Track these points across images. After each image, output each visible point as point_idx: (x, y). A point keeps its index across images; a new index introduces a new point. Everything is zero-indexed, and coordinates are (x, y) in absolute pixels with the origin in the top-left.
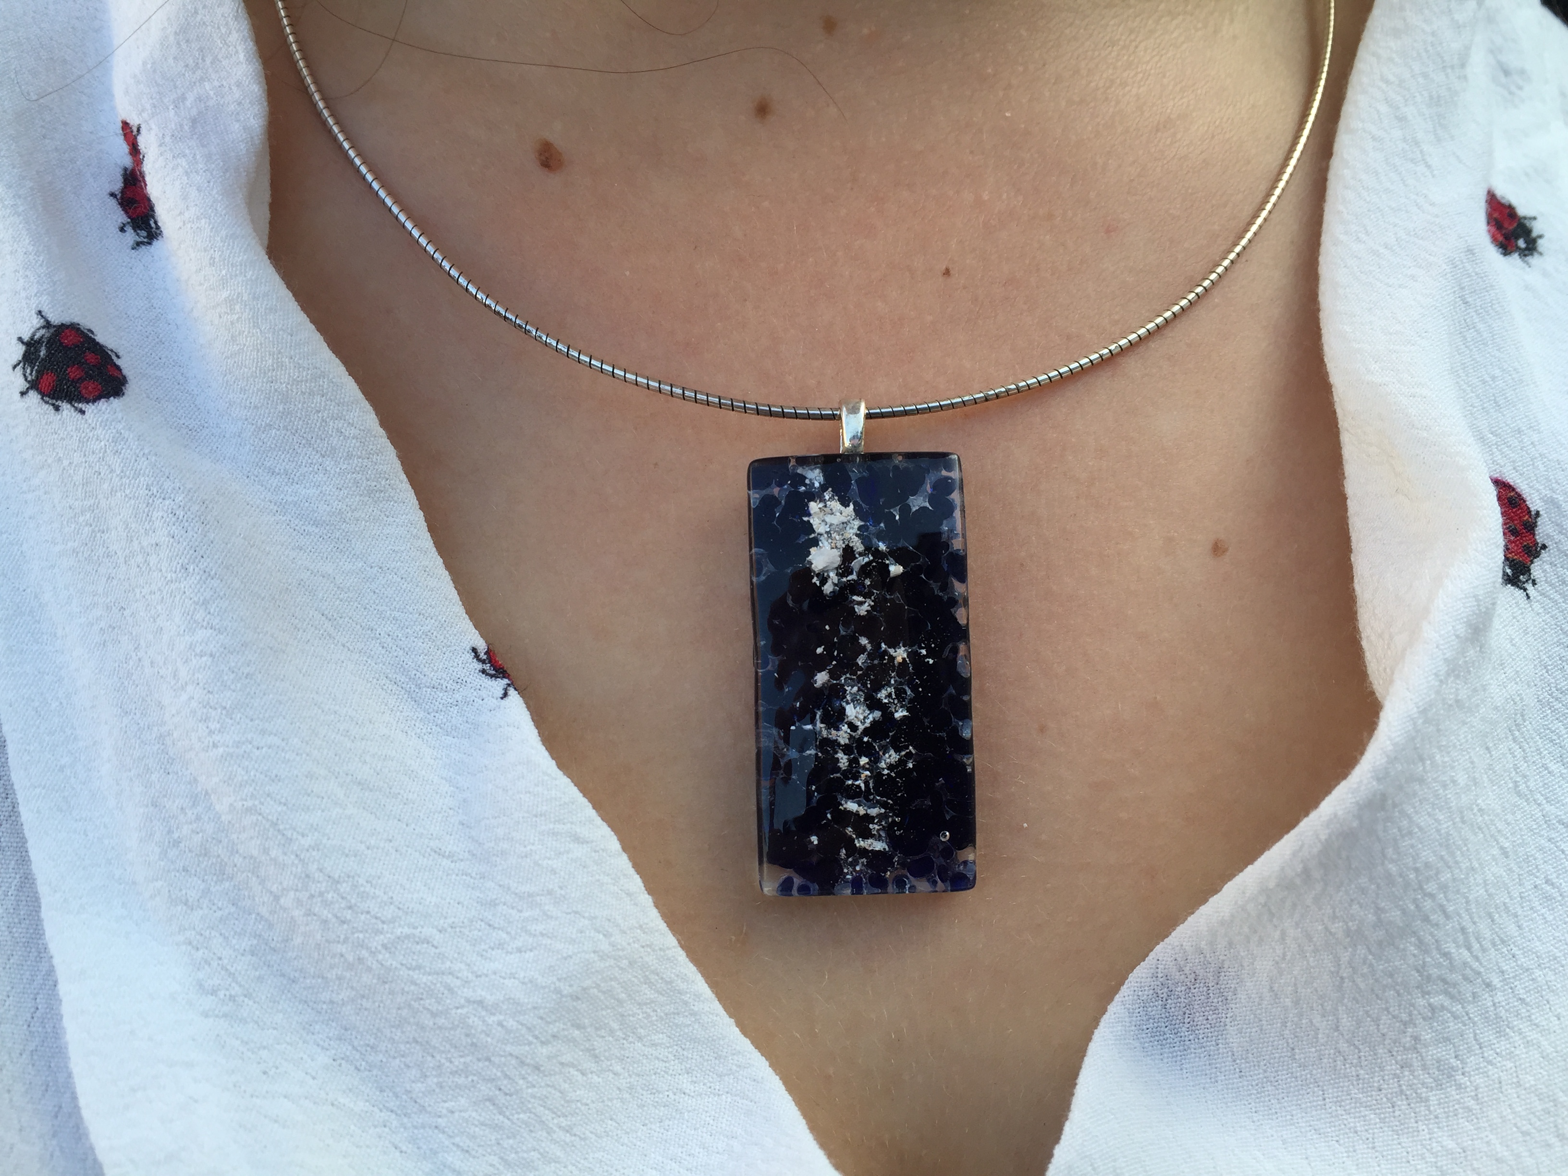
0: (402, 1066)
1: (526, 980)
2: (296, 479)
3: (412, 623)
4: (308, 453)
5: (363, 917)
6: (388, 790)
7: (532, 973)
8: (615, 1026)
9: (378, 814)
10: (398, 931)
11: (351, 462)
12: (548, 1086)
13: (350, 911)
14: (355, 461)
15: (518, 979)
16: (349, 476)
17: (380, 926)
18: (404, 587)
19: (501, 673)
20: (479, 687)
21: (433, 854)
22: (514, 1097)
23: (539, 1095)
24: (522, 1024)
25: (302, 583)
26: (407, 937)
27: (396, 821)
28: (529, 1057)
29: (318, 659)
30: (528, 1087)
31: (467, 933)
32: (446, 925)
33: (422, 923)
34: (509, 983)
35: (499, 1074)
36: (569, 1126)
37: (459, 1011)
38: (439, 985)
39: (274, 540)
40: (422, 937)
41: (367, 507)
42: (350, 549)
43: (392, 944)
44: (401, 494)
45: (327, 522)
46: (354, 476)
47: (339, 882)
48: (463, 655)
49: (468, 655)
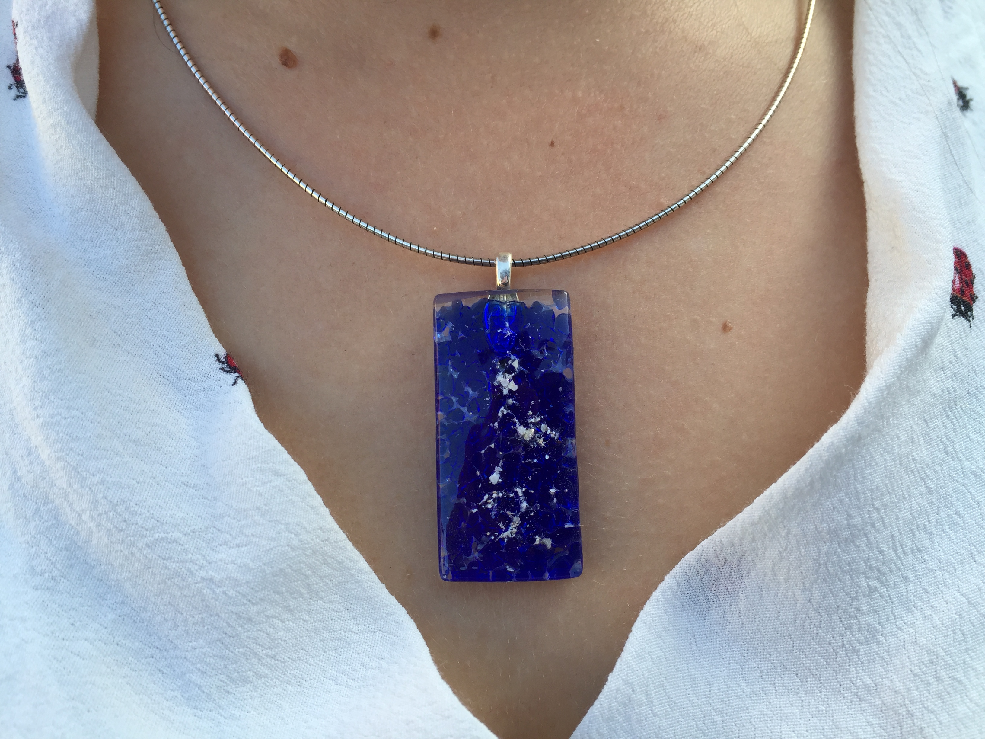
0: (162, 620)
1: (242, 565)
3: (175, 338)
5: (133, 527)
6: (154, 445)
7: (246, 560)
8: (304, 591)
9: (146, 461)
10: (156, 535)
12: (258, 630)
13: (125, 523)
15: (237, 564)
17: (145, 533)
18: (170, 315)
19: (234, 369)
20: (218, 379)
21: (183, 485)
22: (236, 638)
23: (252, 636)
24: (239, 593)
25: (101, 311)
26: (163, 539)
27: (158, 465)
28: (245, 613)
29: (111, 360)
30: (244, 632)
31: (204, 535)
32: (189, 531)
33: (173, 530)
34: (230, 567)
35: (225, 624)
36: (274, 654)
37: (197, 585)
38: (183, 569)
40: (173, 539)
41: (146, 263)
42: (134, 290)
43: (153, 544)
44: (169, 255)
45: (118, 273)
46: (137, 242)
47: (117, 505)
48: (210, 359)
49: (213, 358)
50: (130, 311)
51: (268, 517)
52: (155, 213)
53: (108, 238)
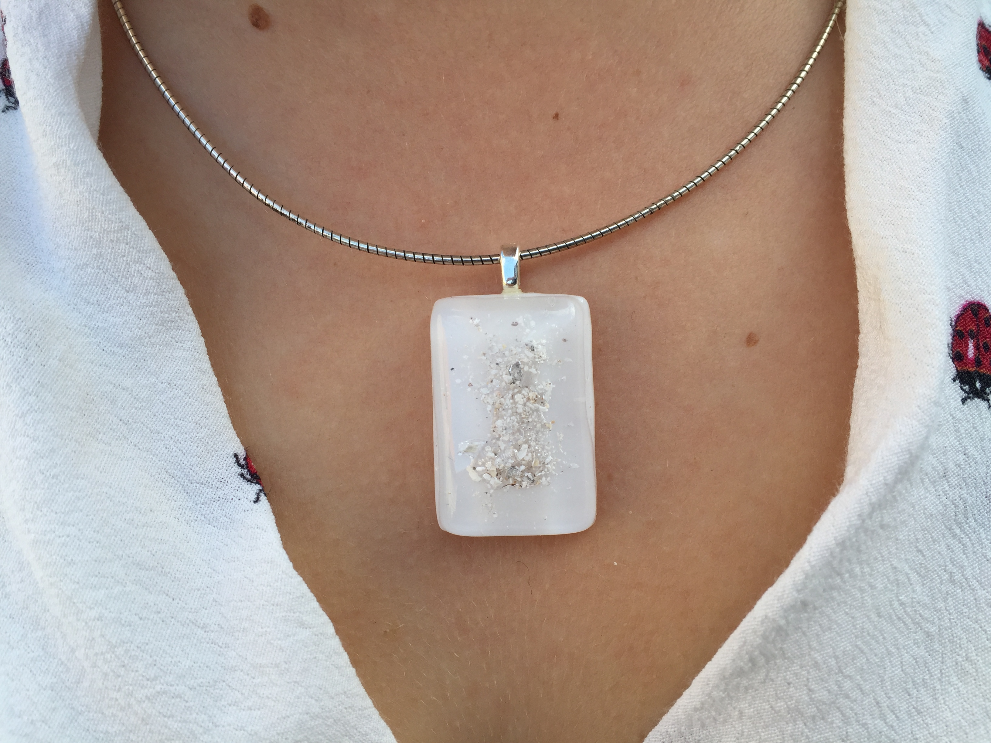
2: (106, 309)
4: (116, 288)
5: (133, 674)
6: (160, 569)
10: (158, 688)
11: (149, 297)
13: (123, 669)
14: (152, 297)
16: (147, 309)
19: (255, 478)
20: (237, 488)
26: (165, 692)
27: (164, 595)
29: (114, 457)
31: (212, 691)
32: (195, 685)
33: (177, 682)
39: (86, 359)
40: (177, 693)
41: (161, 334)
42: (146, 367)
43: (154, 697)
44: (188, 324)
45: (129, 345)
46: (151, 308)
47: (115, 646)
48: (227, 460)
49: (231, 459)
50: (141, 393)
51: (288, 677)
52: (174, 274)
53: (118, 301)
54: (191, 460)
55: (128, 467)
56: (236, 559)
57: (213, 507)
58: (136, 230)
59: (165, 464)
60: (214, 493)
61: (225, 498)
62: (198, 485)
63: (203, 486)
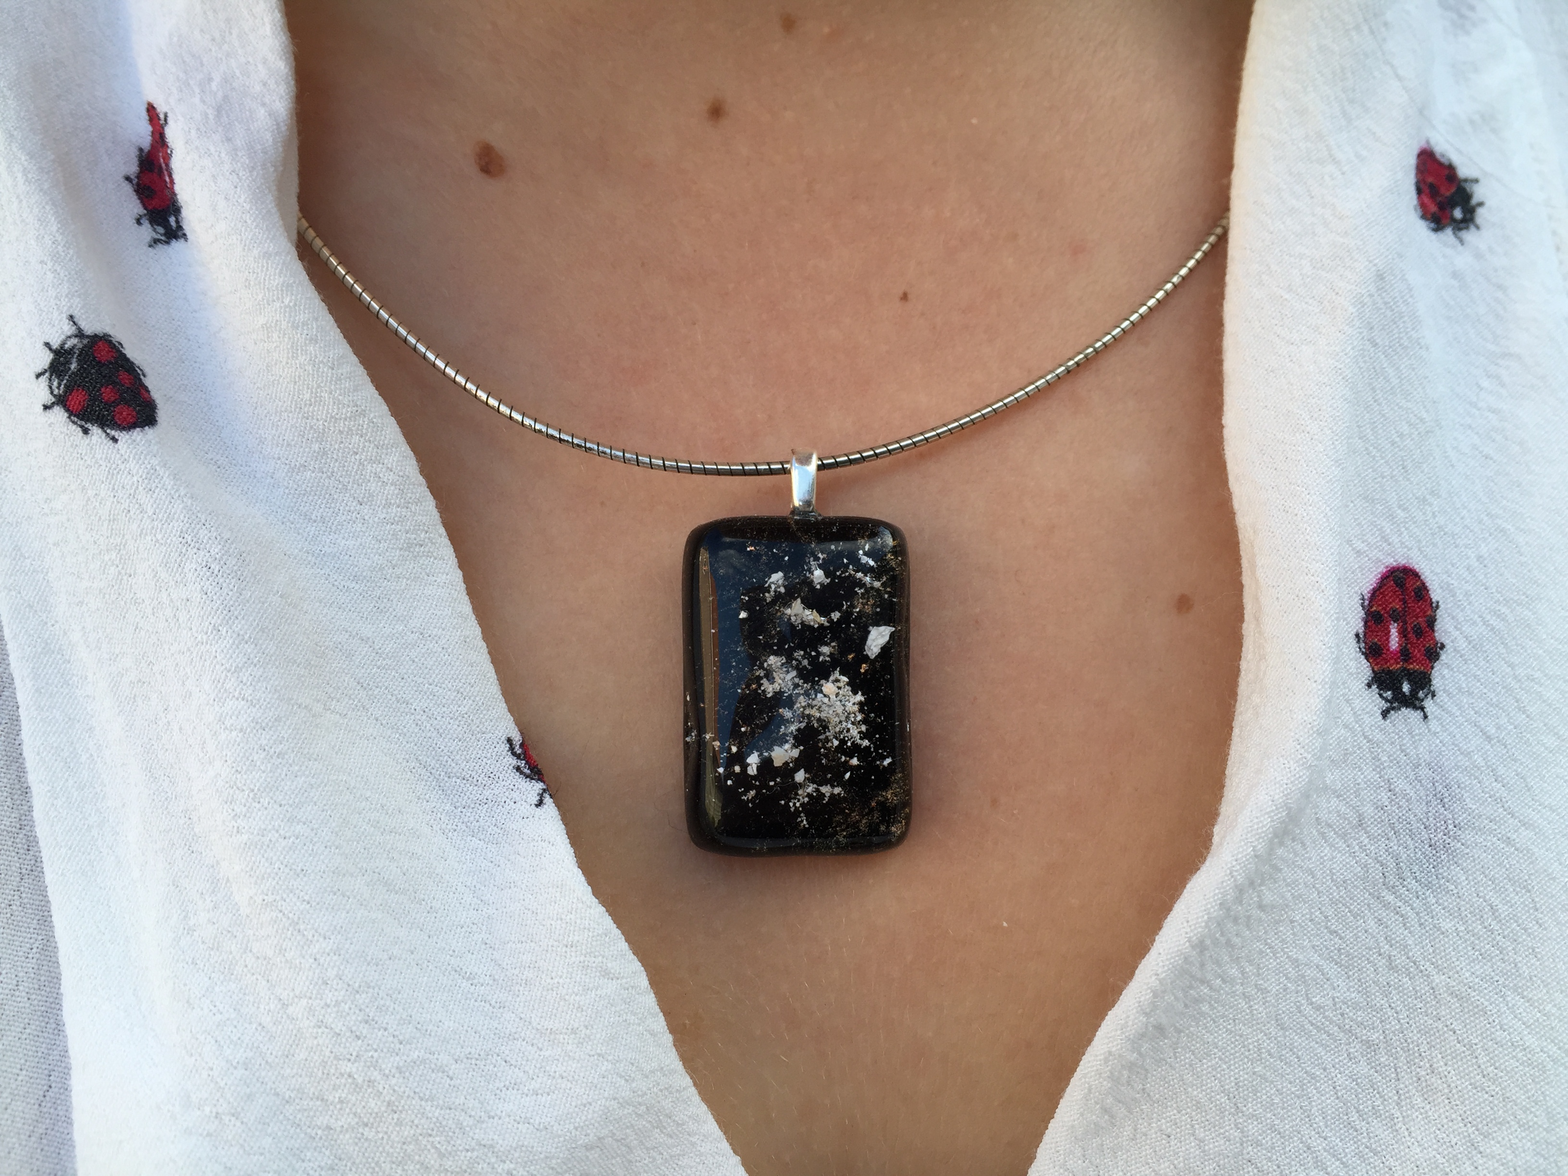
3: (450, 702)
19: (536, 773)
20: (512, 786)
48: (498, 746)
49: (503, 746)
54: (449, 744)
55: (369, 749)
56: (512, 885)
57: (479, 812)
58: (375, 417)
59: (415, 748)
60: (480, 792)
61: (494, 800)
62: (458, 781)
63: (465, 782)
